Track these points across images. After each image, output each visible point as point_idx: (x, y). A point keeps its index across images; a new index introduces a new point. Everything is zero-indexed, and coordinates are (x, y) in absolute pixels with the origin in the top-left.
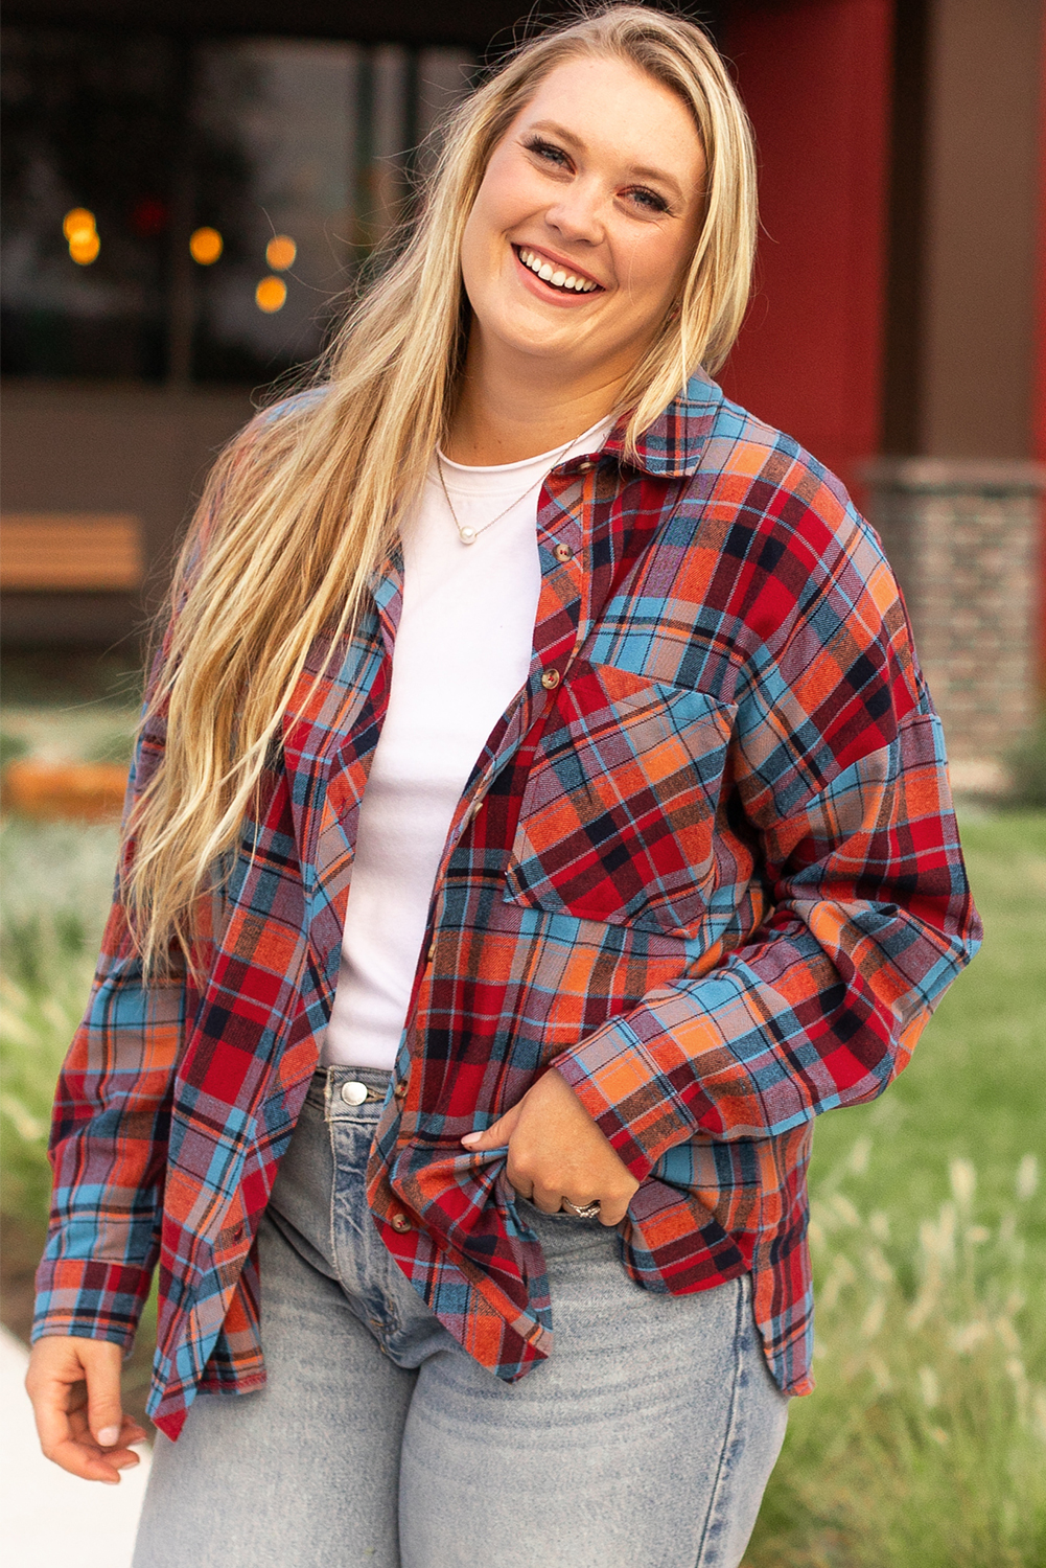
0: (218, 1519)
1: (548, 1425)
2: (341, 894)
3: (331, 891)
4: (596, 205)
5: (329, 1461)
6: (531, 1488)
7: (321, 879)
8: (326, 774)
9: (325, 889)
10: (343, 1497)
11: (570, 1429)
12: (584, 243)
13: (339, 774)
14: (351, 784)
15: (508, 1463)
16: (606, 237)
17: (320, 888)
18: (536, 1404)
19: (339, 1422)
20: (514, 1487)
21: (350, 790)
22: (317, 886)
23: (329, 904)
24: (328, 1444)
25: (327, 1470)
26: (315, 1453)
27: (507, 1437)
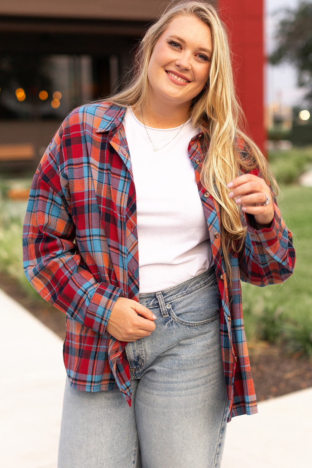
0: (86, 438)
1: (188, 389)
2: (136, 253)
3: (133, 253)
4: (189, 59)
5: (115, 418)
6: (183, 407)
7: (129, 251)
8: (125, 221)
9: (130, 253)
10: (120, 426)
11: (193, 390)
12: (186, 70)
13: (128, 220)
14: (133, 222)
15: (177, 401)
16: (192, 68)
17: (129, 253)
18: (184, 384)
19: (117, 406)
20: (179, 408)
21: (133, 223)
22: (128, 253)
23: (133, 257)
24: (115, 413)
25: (115, 420)
26: (111, 416)
27: (176, 394)
